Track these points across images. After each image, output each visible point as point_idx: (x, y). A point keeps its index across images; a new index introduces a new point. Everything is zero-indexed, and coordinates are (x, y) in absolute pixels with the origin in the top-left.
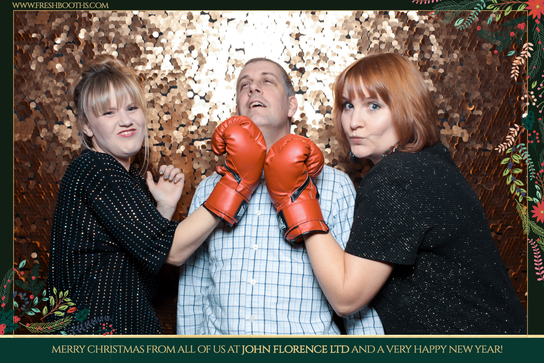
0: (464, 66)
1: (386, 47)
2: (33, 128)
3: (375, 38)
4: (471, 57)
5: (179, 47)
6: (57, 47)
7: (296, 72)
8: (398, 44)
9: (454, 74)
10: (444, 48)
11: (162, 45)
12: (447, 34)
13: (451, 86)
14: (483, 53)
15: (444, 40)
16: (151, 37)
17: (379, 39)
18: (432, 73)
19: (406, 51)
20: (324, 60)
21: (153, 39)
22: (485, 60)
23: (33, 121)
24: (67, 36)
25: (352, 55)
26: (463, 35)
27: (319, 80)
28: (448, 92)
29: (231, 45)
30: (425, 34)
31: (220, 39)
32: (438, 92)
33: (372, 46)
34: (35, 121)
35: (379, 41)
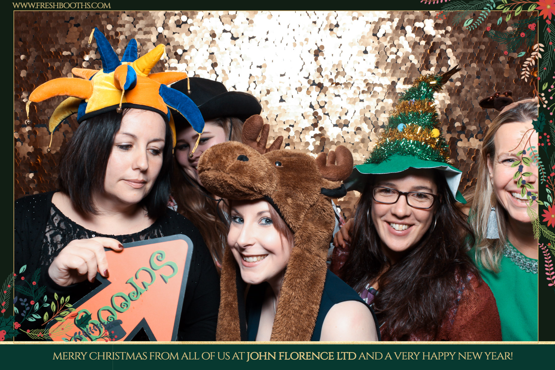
0: (481, 79)
1: (402, 61)
2: (62, 141)
3: (391, 53)
4: (488, 70)
5: (202, 64)
6: (85, 64)
7: (314, 87)
8: (415, 58)
9: (471, 87)
10: (460, 62)
11: (186, 61)
12: (464, 48)
13: (468, 98)
14: (500, 66)
15: (460, 53)
16: (176, 54)
17: (396, 54)
18: (449, 86)
19: (423, 65)
20: (342, 76)
21: (177, 56)
22: (503, 73)
23: (61, 134)
24: (96, 54)
25: (369, 70)
26: (480, 48)
27: (337, 94)
28: (465, 105)
29: (252, 63)
30: (441, 48)
31: (242, 56)
32: (455, 105)
33: (389, 60)
34: (64, 134)
35: (396, 56)
